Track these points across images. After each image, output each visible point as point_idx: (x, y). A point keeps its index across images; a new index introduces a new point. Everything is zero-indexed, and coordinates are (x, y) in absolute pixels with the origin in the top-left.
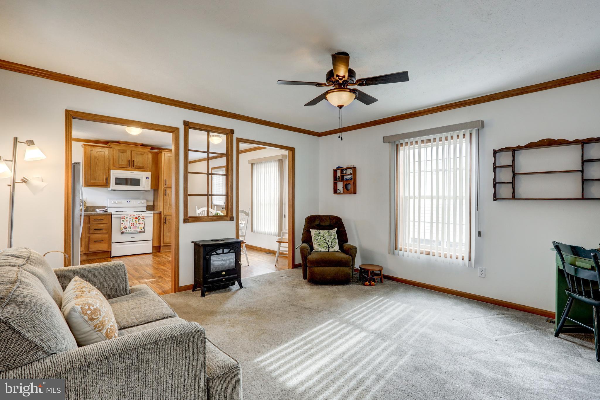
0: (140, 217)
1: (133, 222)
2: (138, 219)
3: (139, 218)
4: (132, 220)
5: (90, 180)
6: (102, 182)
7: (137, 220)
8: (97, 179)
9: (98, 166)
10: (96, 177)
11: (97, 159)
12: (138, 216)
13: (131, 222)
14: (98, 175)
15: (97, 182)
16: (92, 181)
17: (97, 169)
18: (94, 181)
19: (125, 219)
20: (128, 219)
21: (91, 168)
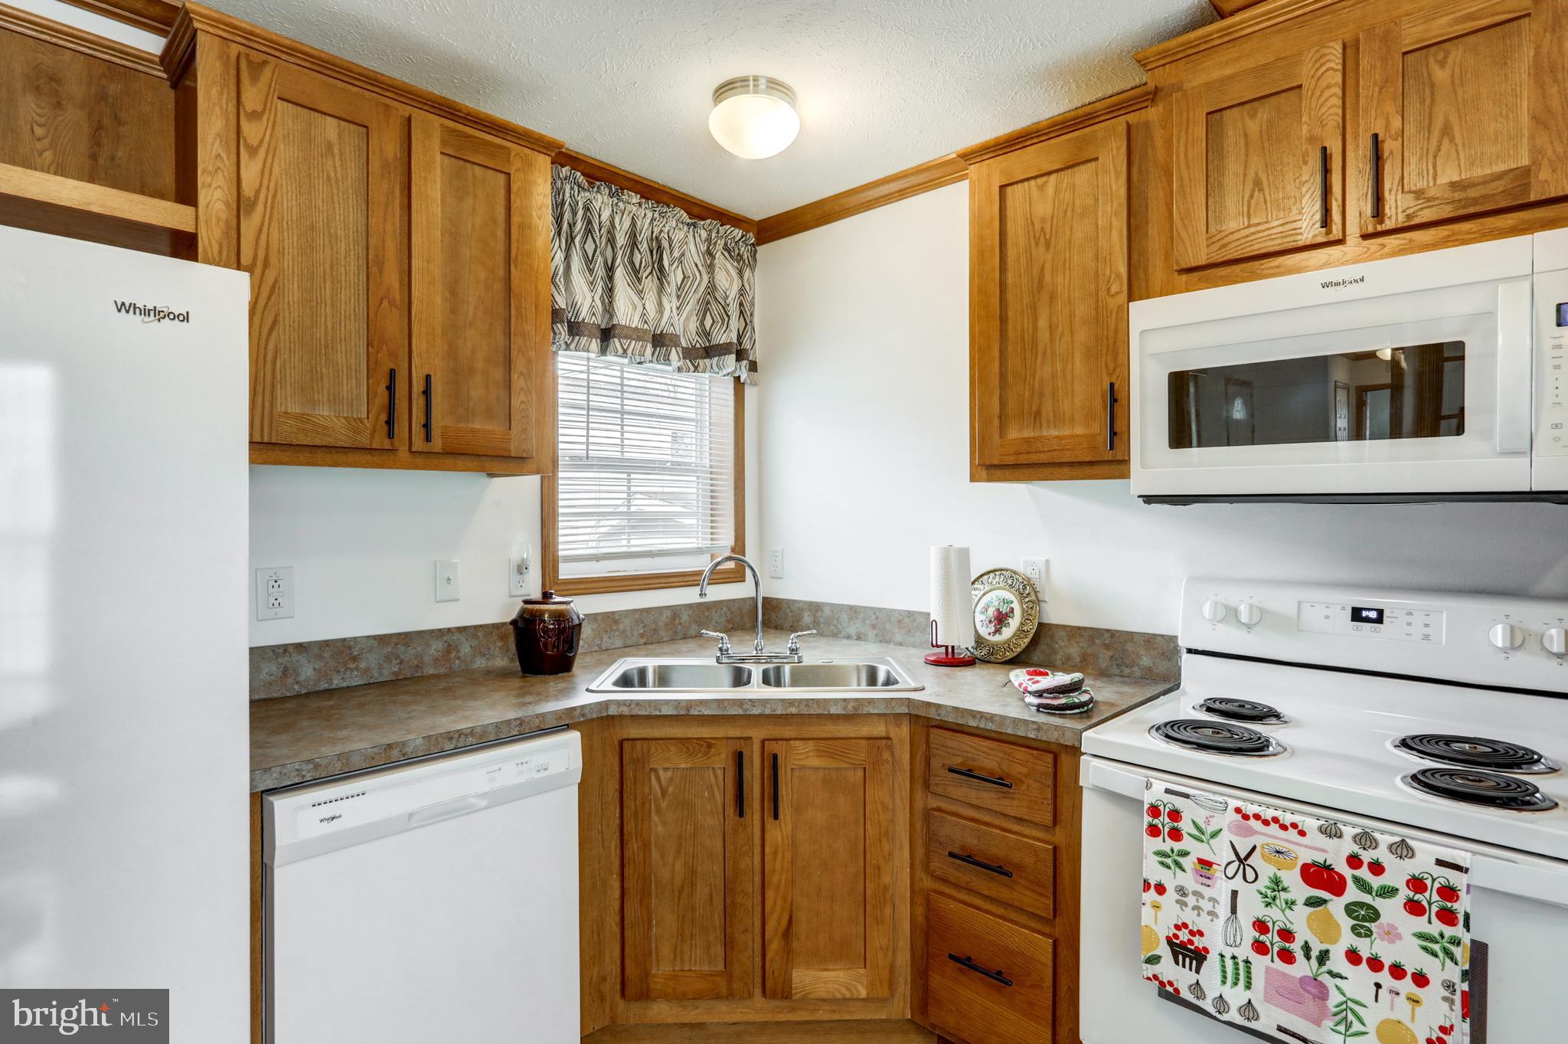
0: (1376, 882)
1: (1276, 916)
2: (1352, 894)
3: (1363, 886)
4: (1264, 882)
5: (1003, 428)
6: (1079, 430)
7: (1337, 906)
8: (1047, 409)
9: (1053, 297)
10: (1042, 395)
11: (1048, 245)
12: (1354, 861)
13: (1251, 907)
14: (1054, 376)
15: (1045, 433)
16: (1013, 434)
17: (1043, 323)
18: (1028, 433)
19: (1186, 844)
20: (1221, 854)
21: (1010, 327)
